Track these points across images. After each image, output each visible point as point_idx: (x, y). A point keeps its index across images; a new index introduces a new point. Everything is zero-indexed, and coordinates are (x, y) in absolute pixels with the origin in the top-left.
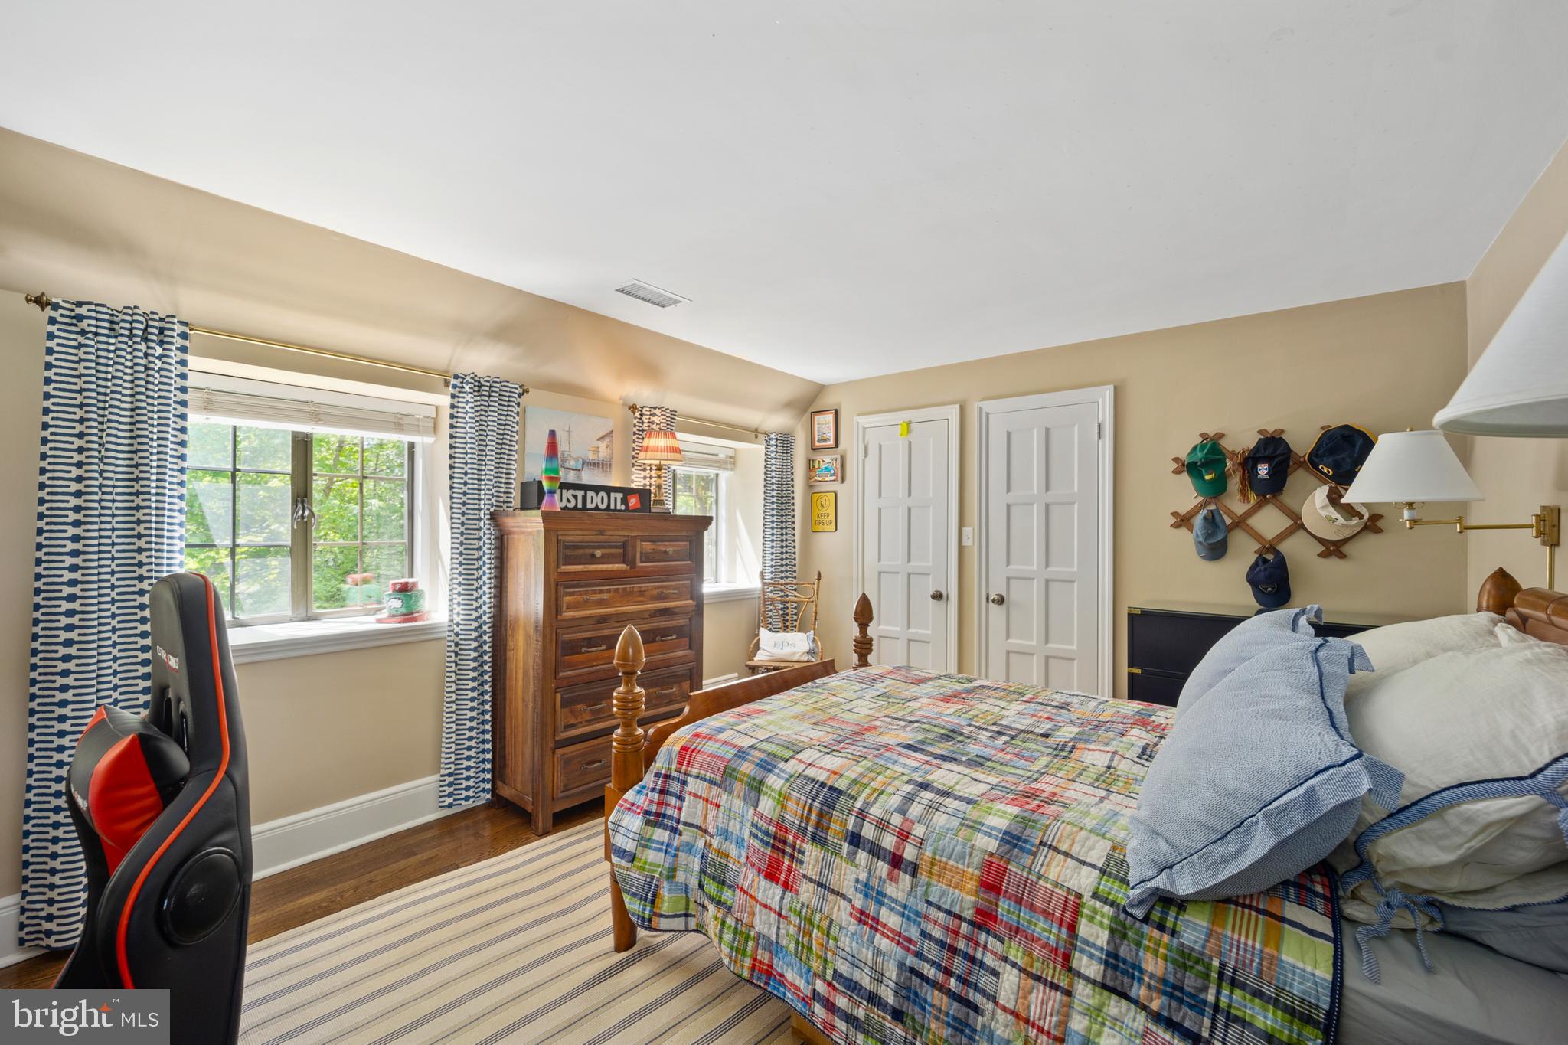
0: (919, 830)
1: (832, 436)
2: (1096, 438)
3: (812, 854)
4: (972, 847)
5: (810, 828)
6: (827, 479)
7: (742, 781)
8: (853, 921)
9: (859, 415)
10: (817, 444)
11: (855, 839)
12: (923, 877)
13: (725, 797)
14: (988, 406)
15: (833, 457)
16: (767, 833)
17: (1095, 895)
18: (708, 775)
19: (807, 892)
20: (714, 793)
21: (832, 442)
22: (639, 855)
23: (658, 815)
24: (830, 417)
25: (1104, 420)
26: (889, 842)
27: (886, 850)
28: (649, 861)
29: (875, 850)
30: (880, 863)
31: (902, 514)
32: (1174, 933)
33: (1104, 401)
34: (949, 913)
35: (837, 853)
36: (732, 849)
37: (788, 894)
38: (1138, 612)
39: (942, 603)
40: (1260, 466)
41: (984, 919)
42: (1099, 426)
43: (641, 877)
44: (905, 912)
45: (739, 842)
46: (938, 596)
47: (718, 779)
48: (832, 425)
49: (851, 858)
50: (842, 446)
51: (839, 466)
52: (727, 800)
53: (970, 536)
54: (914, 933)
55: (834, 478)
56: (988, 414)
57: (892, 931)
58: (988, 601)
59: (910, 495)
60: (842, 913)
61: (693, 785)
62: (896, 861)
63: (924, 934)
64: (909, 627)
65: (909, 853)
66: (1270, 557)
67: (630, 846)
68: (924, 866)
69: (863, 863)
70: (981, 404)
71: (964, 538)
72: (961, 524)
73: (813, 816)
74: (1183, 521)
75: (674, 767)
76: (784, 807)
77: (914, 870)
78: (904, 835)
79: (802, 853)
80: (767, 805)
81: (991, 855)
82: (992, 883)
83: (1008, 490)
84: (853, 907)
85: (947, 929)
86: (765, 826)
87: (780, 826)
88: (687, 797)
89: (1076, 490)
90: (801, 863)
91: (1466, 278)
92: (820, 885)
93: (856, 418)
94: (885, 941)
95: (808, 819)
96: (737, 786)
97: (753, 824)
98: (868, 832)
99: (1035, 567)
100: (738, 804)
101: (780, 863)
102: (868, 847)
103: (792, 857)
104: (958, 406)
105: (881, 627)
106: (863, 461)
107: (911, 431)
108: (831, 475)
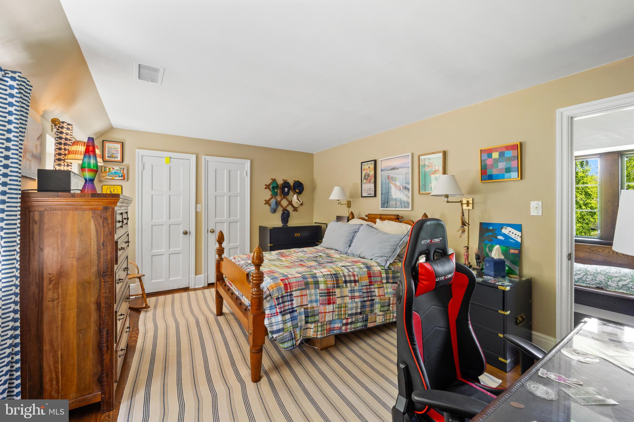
0: (355, 273)
1: (119, 156)
2: (245, 176)
3: (337, 291)
4: (364, 272)
5: (335, 285)
6: (115, 178)
7: (312, 284)
8: (350, 300)
9: (138, 148)
10: (107, 158)
11: (346, 282)
12: (360, 282)
13: (308, 291)
14: (208, 158)
15: (121, 167)
16: (325, 293)
17: (382, 270)
18: (300, 288)
19: (339, 301)
20: (304, 292)
21: (119, 159)
22: (284, 327)
23: (284, 311)
24: (119, 146)
25: (247, 170)
26: (352, 278)
27: (352, 280)
28: (288, 327)
29: (351, 282)
30: (352, 284)
31: (166, 198)
32: (391, 269)
33: (247, 164)
34: (365, 286)
35: (343, 287)
36: (314, 305)
37: (334, 305)
38: (272, 228)
39: (188, 235)
40: (285, 189)
41: (371, 283)
42: (246, 172)
43: (288, 334)
44: (359, 291)
45: (316, 301)
46: (185, 233)
47: (304, 287)
48: (119, 150)
49: (346, 286)
50: (126, 162)
51: (125, 172)
52: (309, 292)
53: (200, 207)
54: (361, 294)
55: (122, 178)
56: (208, 161)
57: (358, 296)
58: (208, 232)
59: (170, 190)
60: (347, 300)
61: (294, 294)
62: (355, 281)
63: (363, 293)
64: (169, 249)
65: (357, 278)
66: (286, 212)
67: (281, 326)
68: (360, 279)
69: (349, 286)
70: (206, 157)
71: (198, 209)
72: (197, 203)
73: (335, 282)
74: (267, 202)
75: (284, 292)
76: (327, 284)
77: (358, 281)
78: (354, 276)
79: (335, 292)
80: (322, 286)
81: (367, 271)
82: (370, 277)
83: (216, 191)
84: (349, 297)
85: (366, 289)
86: (324, 291)
87: (328, 289)
88: (294, 299)
89: (239, 192)
90: (336, 295)
91: (314, 153)
92: (341, 297)
93: (137, 150)
94: (357, 299)
95: (334, 283)
96: (310, 286)
97: (320, 293)
98: (348, 279)
99: (225, 218)
100: (313, 291)
101: (330, 299)
102: (349, 282)
103: (333, 295)
104: (195, 155)
105: (153, 251)
106: (142, 171)
107: (170, 162)
108: (119, 177)
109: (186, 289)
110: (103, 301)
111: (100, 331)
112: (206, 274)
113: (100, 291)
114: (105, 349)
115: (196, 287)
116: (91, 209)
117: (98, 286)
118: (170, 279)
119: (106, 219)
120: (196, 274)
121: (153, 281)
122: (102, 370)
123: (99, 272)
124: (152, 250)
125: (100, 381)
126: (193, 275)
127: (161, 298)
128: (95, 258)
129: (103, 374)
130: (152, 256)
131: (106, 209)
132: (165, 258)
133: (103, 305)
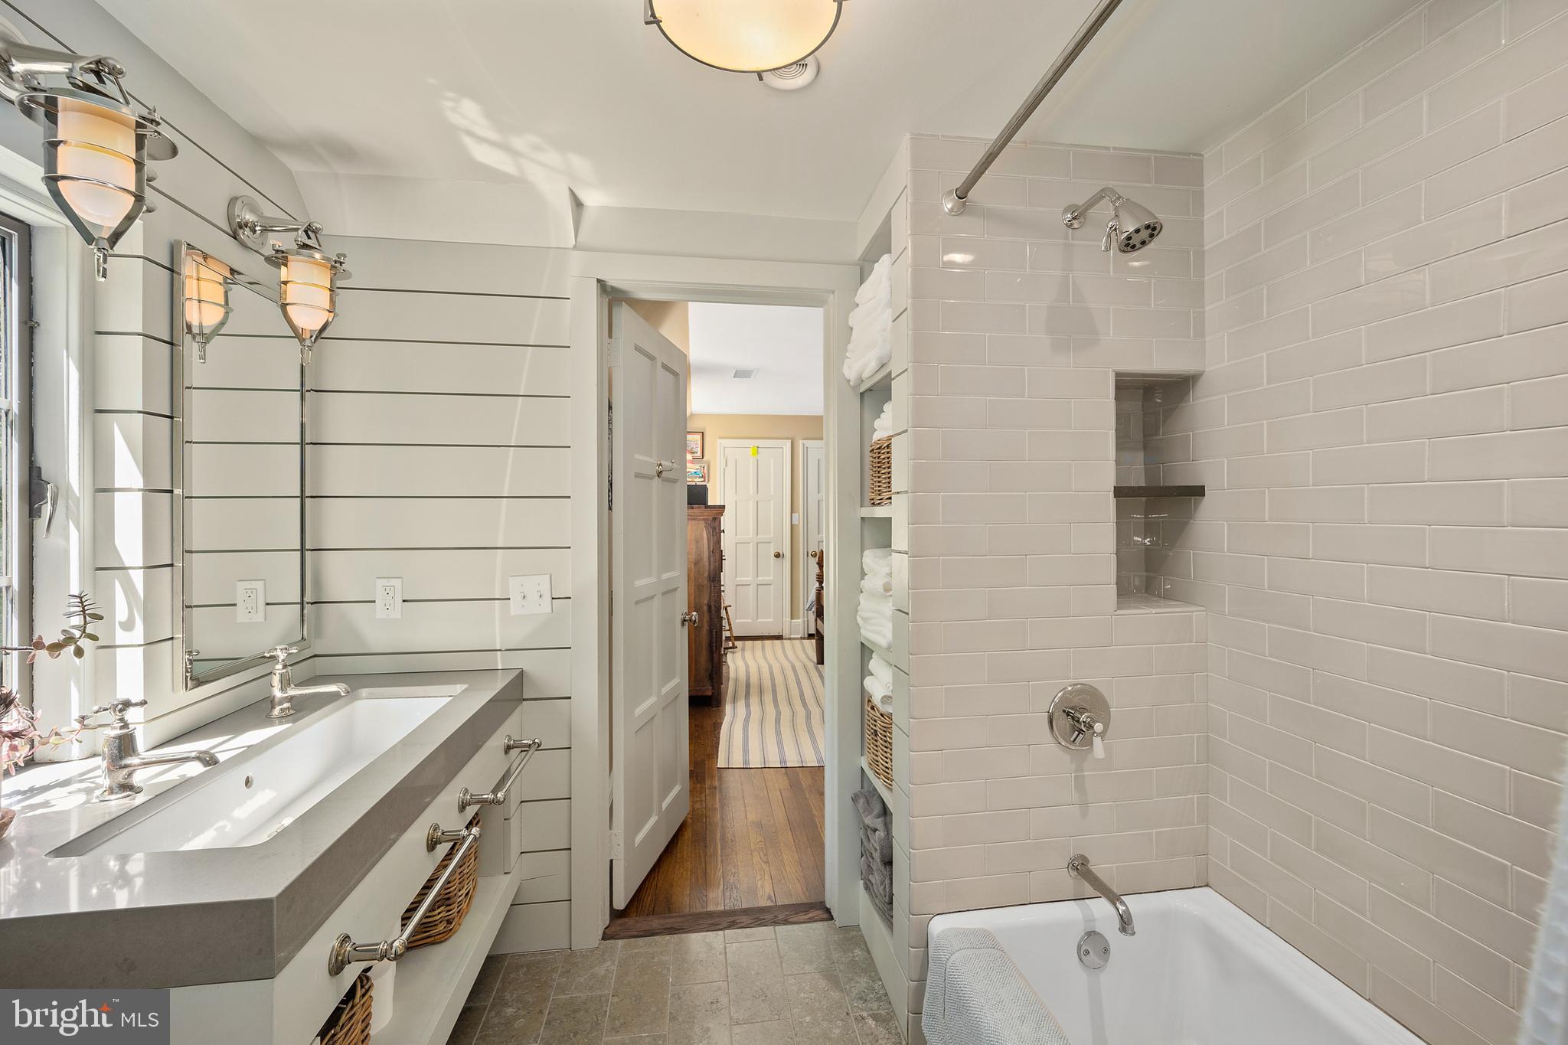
1: (699, 450)
6: (697, 480)
9: (720, 438)
14: (808, 443)
21: (699, 454)
24: (698, 437)
31: (752, 506)
39: (780, 559)
46: (778, 556)
48: (699, 442)
50: (707, 458)
51: (706, 471)
53: (797, 518)
55: (702, 479)
56: (807, 448)
58: (808, 556)
59: (758, 492)
64: (757, 577)
70: (805, 441)
71: (794, 520)
72: (792, 512)
83: (818, 492)
93: (719, 440)
104: (790, 441)
105: (738, 579)
106: (724, 469)
107: (758, 453)
108: (699, 478)
109: (779, 637)
110: (712, 603)
111: (711, 632)
112: (806, 619)
113: (710, 595)
114: (715, 648)
115: (792, 636)
116: (704, 519)
117: (709, 590)
118: (759, 620)
119: (714, 528)
120: (792, 619)
121: (737, 621)
122: (713, 668)
123: (709, 576)
124: (736, 577)
125: (711, 678)
126: (788, 619)
127: (749, 643)
128: (707, 564)
129: (712, 671)
130: (737, 585)
131: (714, 519)
132: (751, 589)
133: (713, 608)
